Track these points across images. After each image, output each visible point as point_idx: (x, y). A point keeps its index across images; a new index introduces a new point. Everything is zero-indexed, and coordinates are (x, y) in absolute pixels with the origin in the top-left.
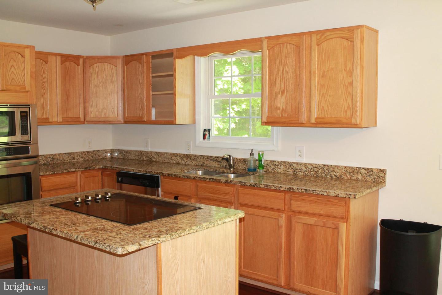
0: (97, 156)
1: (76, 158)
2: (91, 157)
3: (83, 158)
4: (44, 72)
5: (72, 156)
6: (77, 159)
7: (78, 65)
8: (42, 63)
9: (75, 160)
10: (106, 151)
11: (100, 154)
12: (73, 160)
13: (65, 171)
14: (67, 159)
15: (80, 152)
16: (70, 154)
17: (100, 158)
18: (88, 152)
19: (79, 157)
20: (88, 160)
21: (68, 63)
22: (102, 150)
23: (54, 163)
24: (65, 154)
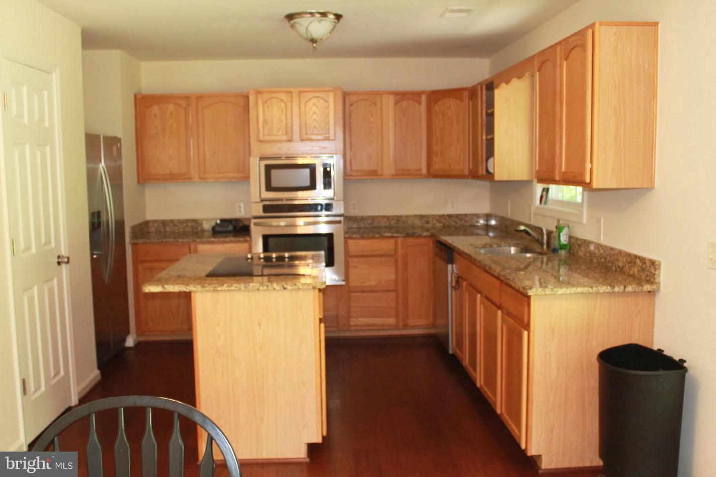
0: (463, 221)
1: (431, 221)
2: (454, 223)
3: (440, 222)
4: (372, 116)
5: (425, 219)
6: (432, 224)
7: (420, 104)
8: (370, 106)
9: (429, 225)
10: (478, 216)
11: (468, 218)
12: (426, 225)
13: (377, 235)
14: (418, 222)
15: (437, 215)
16: (421, 217)
17: (468, 224)
18: (450, 216)
19: (435, 221)
20: (448, 226)
21: (404, 103)
22: (471, 214)
23: (398, 227)
24: (415, 215)
